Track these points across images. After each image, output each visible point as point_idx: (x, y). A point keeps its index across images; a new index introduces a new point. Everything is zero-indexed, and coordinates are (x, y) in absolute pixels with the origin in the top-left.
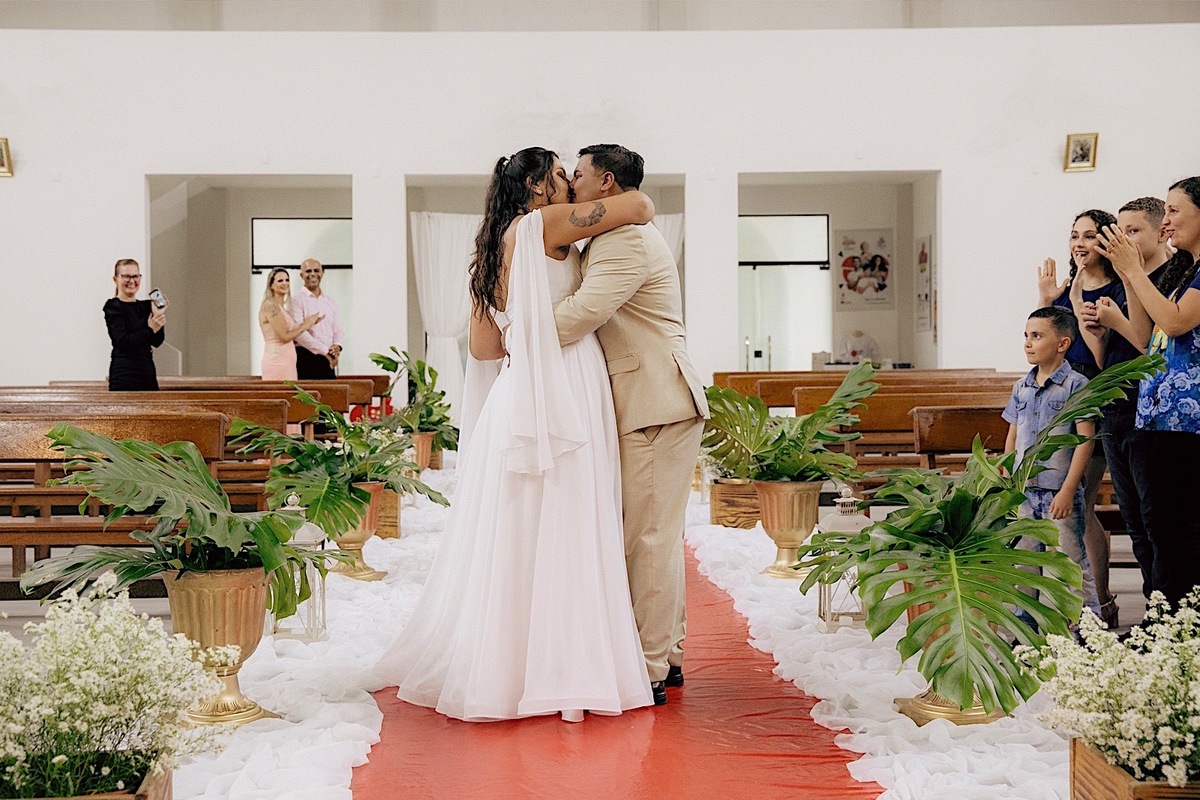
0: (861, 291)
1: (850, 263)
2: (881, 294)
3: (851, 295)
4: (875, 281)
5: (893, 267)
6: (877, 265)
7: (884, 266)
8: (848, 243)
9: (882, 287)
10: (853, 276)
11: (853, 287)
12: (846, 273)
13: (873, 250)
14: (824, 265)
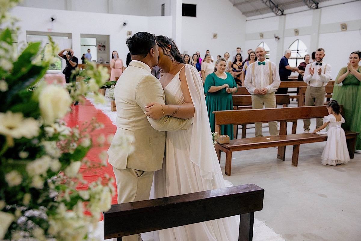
0: (101, 50)
1: (100, 46)
2: (105, 51)
3: (100, 51)
4: (104, 49)
5: (106, 47)
6: (104, 46)
7: (105, 47)
8: (99, 43)
9: (105, 50)
10: (100, 48)
11: (100, 50)
12: (99, 48)
13: (103, 44)
14: (95, 46)
